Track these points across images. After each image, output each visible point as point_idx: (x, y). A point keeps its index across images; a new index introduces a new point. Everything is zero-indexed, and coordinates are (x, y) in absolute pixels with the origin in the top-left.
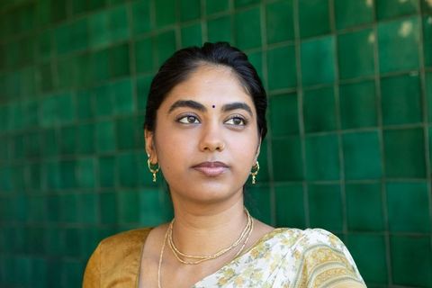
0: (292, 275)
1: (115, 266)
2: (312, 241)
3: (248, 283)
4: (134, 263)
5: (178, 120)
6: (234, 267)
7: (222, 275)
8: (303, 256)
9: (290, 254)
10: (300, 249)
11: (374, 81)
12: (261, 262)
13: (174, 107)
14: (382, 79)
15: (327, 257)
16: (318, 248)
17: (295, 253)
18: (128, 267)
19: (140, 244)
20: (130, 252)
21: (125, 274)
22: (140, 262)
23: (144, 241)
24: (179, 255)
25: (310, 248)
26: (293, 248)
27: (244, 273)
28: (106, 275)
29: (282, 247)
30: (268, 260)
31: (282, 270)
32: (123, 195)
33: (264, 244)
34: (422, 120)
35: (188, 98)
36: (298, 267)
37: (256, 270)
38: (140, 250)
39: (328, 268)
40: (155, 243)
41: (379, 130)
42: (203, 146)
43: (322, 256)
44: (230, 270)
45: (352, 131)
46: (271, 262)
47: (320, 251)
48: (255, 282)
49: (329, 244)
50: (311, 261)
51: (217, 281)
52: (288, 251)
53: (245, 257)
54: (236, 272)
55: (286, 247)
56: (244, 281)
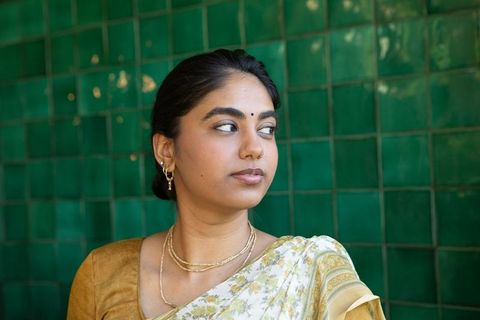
0: (305, 281)
1: (112, 277)
2: (322, 248)
3: (263, 289)
4: (134, 272)
5: (216, 127)
6: (245, 274)
7: (234, 283)
8: (315, 262)
9: (301, 260)
10: (311, 256)
11: (326, 90)
12: (274, 269)
13: (212, 114)
14: (334, 88)
15: (336, 263)
16: (327, 255)
17: (306, 260)
18: (127, 276)
19: (136, 254)
20: (126, 262)
21: (125, 285)
22: (139, 272)
23: (139, 251)
24: (182, 264)
25: (321, 254)
26: (304, 254)
27: (258, 279)
28: (102, 286)
29: (294, 254)
30: (282, 267)
31: (295, 275)
32: (34, 208)
33: (274, 251)
34: (375, 130)
35: (227, 106)
36: (311, 272)
37: (271, 277)
38: (137, 260)
39: (339, 273)
40: (152, 252)
41: (330, 139)
42: (244, 153)
43: (331, 261)
44: (242, 278)
45: (303, 140)
46: (285, 268)
47: (329, 257)
48: (270, 288)
49: (336, 250)
50: (322, 267)
51: (230, 288)
52: (299, 258)
53: (257, 264)
54: (249, 279)
55: (297, 254)
56: (259, 288)
